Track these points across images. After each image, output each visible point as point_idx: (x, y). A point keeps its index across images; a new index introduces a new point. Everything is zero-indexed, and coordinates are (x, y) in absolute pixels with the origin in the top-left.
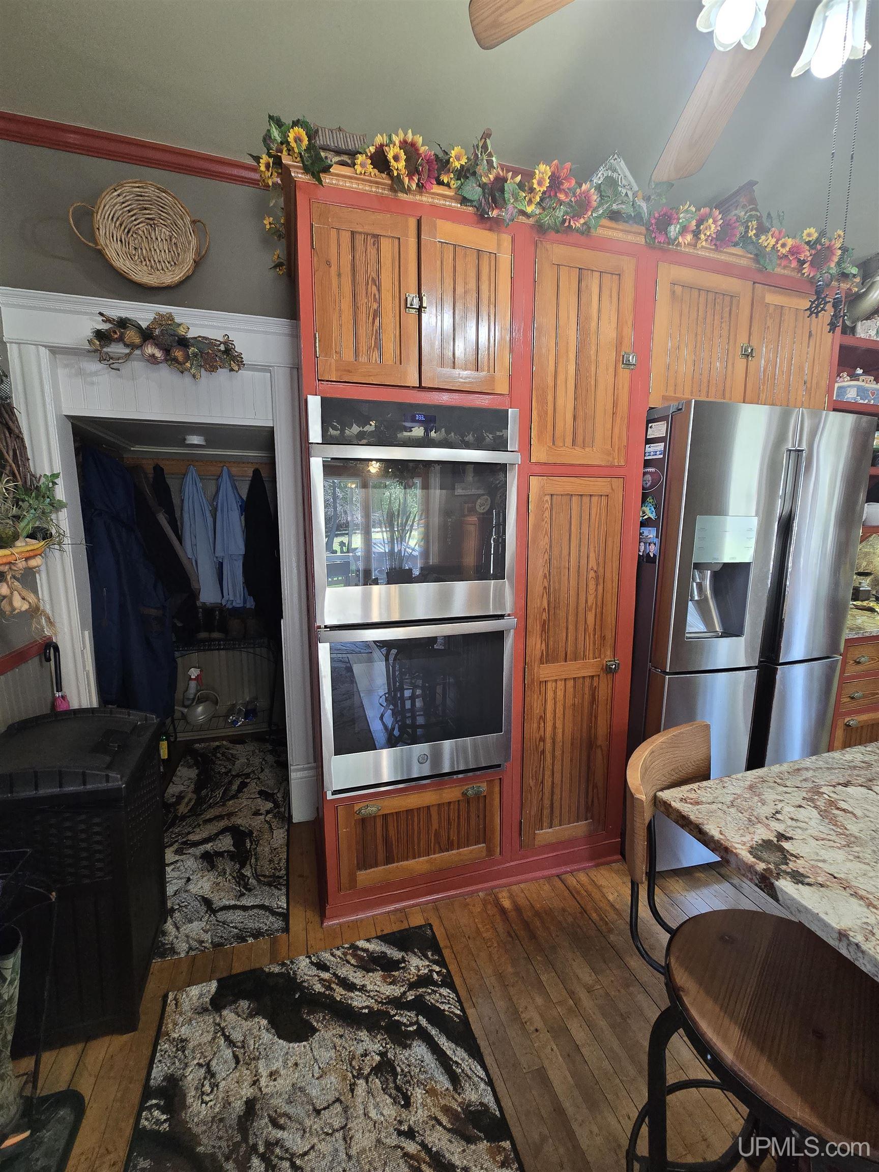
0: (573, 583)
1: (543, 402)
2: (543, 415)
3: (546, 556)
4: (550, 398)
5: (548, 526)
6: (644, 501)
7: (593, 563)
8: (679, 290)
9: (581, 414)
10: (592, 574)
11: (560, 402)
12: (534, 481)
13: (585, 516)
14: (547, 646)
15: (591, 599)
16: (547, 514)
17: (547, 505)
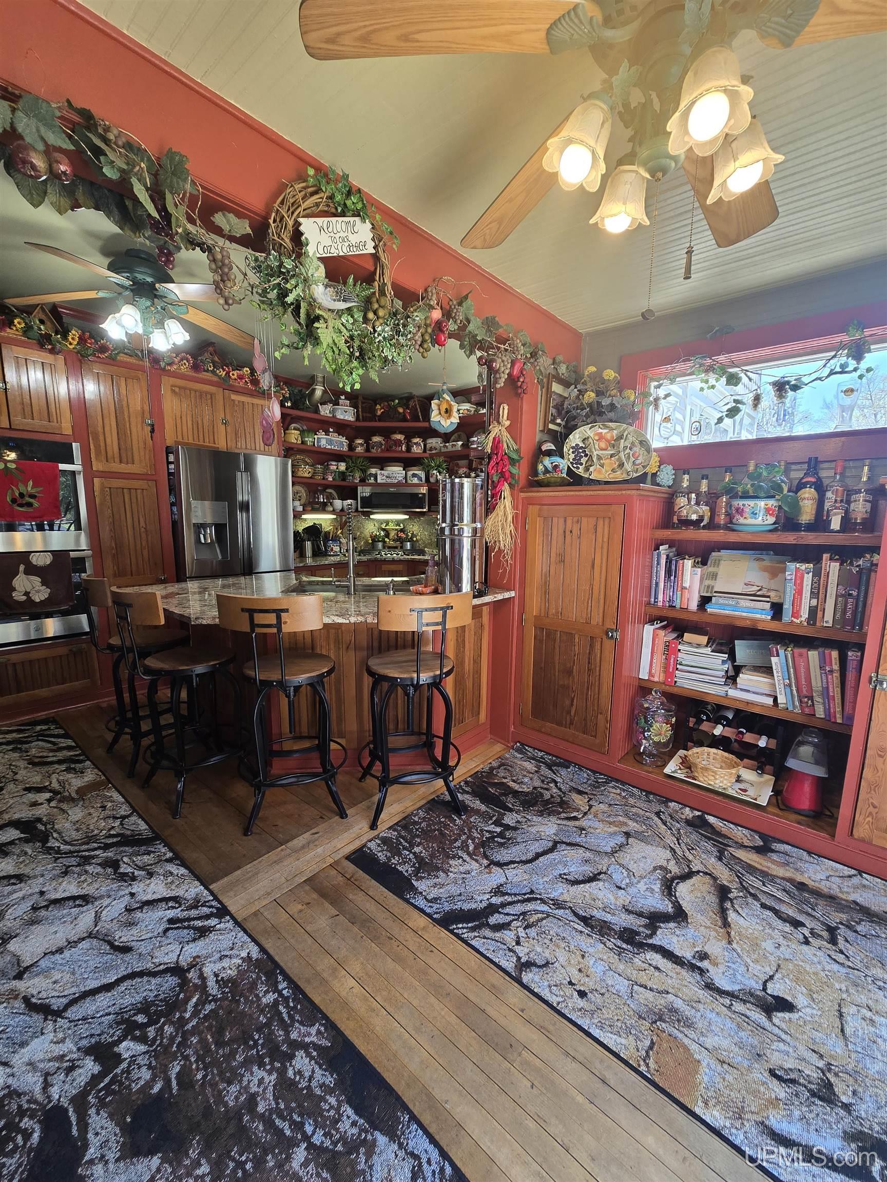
0: (130, 532)
1: (96, 439)
2: (97, 447)
3: (111, 520)
4: (101, 438)
5: (109, 504)
6: (170, 494)
7: (142, 524)
8: (177, 390)
9: (123, 447)
10: (143, 530)
11: (109, 441)
12: (96, 480)
13: (134, 500)
14: (118, 568)
15: (144, 543)
16: (108, 498)
17: (108, 493)
